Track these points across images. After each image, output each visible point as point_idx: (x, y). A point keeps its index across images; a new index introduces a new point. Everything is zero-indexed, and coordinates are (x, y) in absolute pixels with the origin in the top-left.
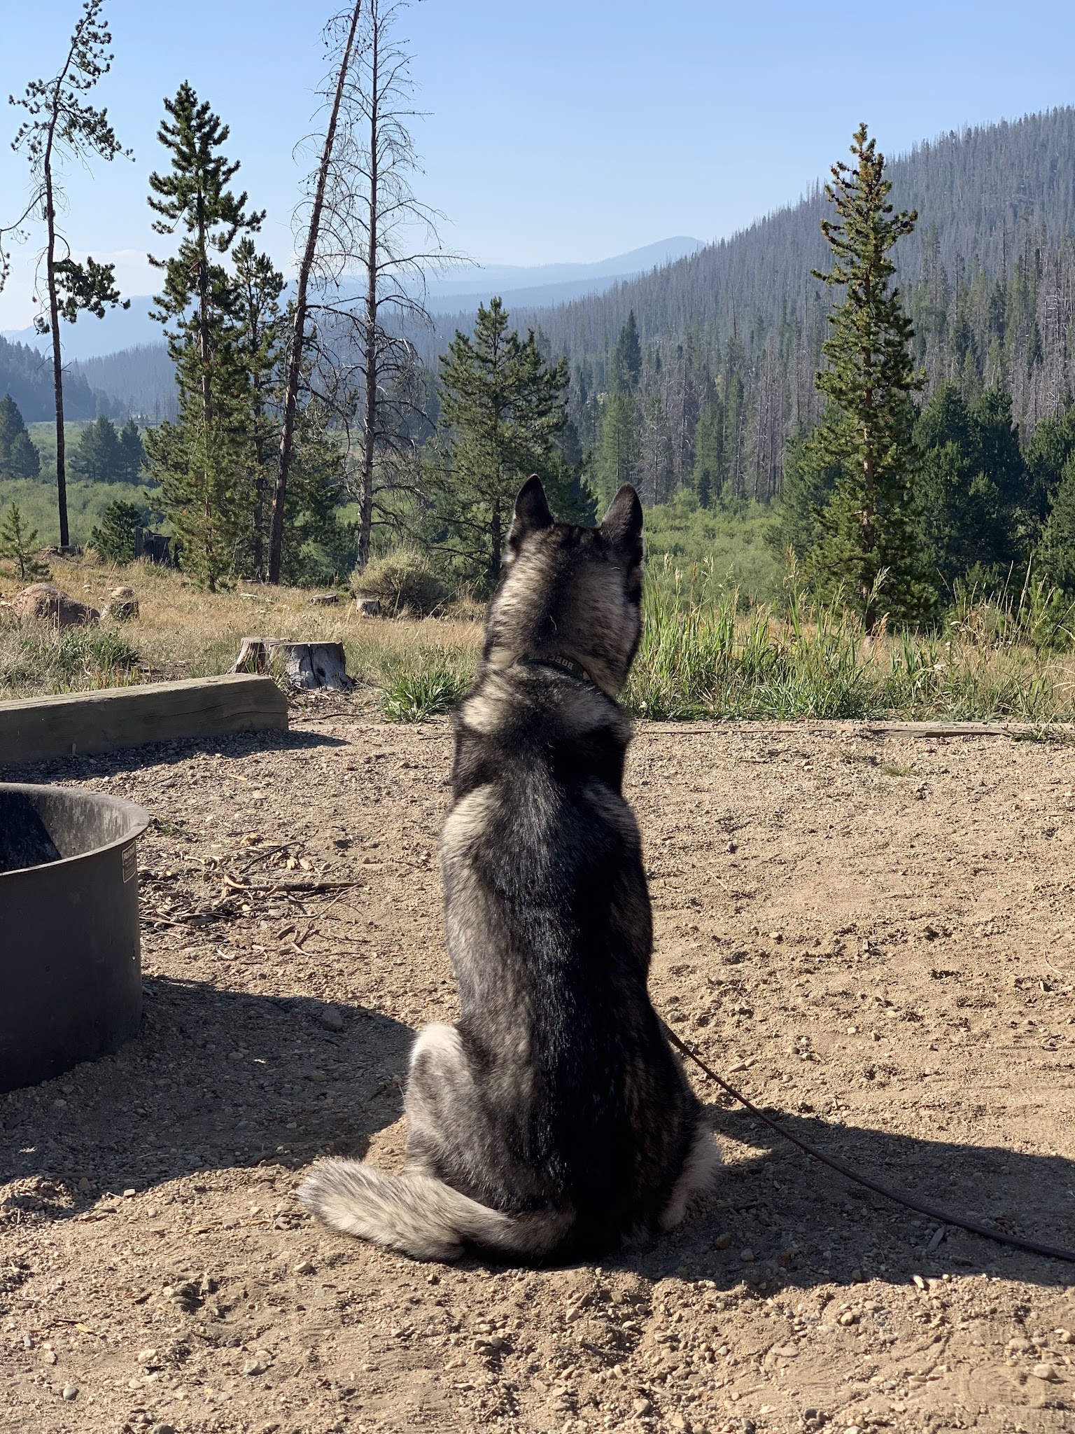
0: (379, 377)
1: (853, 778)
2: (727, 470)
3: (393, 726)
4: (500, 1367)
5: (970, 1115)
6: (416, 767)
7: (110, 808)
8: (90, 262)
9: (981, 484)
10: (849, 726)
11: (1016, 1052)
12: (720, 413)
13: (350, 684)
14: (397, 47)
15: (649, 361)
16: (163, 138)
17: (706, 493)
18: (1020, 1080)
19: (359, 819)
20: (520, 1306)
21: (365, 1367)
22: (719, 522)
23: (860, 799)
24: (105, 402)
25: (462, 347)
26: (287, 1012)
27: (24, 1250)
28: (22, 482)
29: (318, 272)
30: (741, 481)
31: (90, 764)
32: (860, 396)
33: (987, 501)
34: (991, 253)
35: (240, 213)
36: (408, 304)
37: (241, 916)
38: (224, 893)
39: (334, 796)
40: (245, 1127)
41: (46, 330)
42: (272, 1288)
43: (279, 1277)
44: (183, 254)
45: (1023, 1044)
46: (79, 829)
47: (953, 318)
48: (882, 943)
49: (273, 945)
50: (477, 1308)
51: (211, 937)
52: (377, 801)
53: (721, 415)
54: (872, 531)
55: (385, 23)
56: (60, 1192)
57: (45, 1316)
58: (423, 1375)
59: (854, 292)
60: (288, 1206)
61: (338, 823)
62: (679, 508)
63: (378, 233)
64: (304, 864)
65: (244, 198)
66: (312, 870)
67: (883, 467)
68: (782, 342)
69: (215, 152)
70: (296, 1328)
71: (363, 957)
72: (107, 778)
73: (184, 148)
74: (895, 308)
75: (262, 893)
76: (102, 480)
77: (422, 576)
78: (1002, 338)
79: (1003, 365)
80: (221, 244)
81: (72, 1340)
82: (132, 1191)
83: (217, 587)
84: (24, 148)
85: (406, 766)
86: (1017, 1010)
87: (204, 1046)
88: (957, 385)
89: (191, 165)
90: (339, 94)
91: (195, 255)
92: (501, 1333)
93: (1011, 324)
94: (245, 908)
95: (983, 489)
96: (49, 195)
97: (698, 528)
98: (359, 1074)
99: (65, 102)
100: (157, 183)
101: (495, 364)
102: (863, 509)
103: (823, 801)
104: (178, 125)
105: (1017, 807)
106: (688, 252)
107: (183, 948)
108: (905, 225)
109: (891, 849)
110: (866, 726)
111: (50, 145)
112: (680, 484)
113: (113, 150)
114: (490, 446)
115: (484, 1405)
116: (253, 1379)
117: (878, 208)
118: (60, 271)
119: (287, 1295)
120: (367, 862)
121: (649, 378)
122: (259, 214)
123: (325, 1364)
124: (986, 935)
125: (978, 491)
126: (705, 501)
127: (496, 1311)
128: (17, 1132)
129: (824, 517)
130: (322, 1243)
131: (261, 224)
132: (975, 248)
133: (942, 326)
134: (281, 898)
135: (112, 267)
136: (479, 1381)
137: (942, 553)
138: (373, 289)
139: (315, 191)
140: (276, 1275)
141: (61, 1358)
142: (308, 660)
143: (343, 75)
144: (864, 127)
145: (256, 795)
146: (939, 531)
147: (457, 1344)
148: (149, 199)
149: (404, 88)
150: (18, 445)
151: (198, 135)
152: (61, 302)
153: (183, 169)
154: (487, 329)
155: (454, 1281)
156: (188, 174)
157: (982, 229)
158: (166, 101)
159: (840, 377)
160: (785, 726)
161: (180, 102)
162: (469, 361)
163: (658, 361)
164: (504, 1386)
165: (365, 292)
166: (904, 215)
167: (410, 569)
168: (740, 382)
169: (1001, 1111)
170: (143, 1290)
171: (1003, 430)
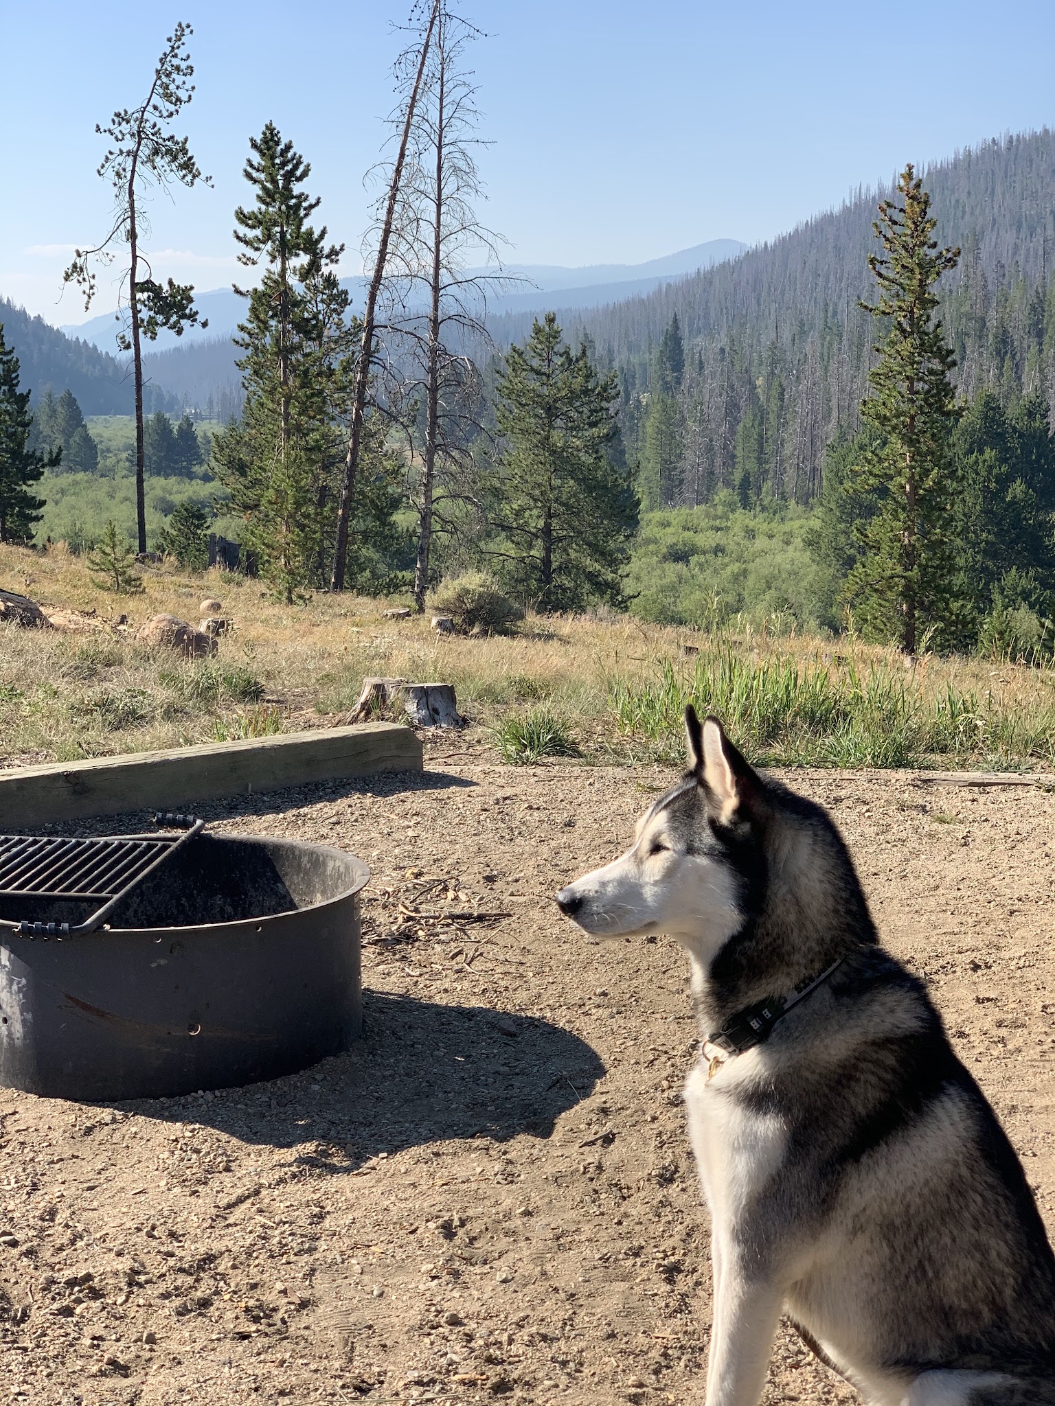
0: (440, 392)
1: (907, 825)
2: (767, 471)
3: (512, 768)
4: (675, 1282)
5: (1006, 1112)
6: (538, 809)
7: (334, 859)
8: (171, 283)
9: (1018, 490)
10: (902, 775)
11: (1042, 1063)
12: (761, 416)
13: (461, 723)
14: (462, 78)
15: (692, 363)
16: (248, 175)
17: (746, 494)
18: (1044, 1086)
19: (500, 856)
20: (683, 1241)
21: (580, 1279)
22: (758, 522)
23: (913, 845)
24: (160, 396)
25: (517, 359)
26: (470, 1020)
27: (318, 1195)
28: (80, 476)
29: (386, 294)
30: (781, 483)
31: (264, 801)
32: (903, 422)
33: (1024, 507)
34: (1031, 260)
35: (320, 246)
36: (470, 323)
37: (417, 940)
38: (400, 920)
39: (475, 835)
40: (456, 1109)
41: (128, 347)
42: (504, 1225)
43: (508, 1216)
44: (266, 284)
45: (1047, 1058)
46: (306, 873)
47: (992, 323)
48: (936, 973)
49: (447, 964)
50: (653, 1243)
51: (397, 957)
52: (512, 840)
53: (762, 418)
54: (913, 550)
55: (452, 55)
56: (332, 1154)
57: (347, 1241)
58: (622, 1286)
59: (899, 323)
60: (503, 1168)
61: (483, 860)
62: (720, 508)
63: (442, 255)
64: (462, 897)
65: (324, 232)
66: (469, 901)
67: (925, 490)
68: (823, 345)
69: (297, 188)
70: (526, 1253)
71: (522, 976)
72: (281, 815)
73: (268, 185)
74: (938, 339)
75: (431, 921)
76: (159, 474)
77: (492, 596)
78: (1041, 344)
79: (1041, 371)
80: (301, 275)
81: (371, 1257)
82: (385, 1155)
83: (294, 598)
84: (110, 174)
85: (530, 808)
86: (1043, 1030)
87: (412, 1046)
88: (995, 391)
89: (274, 201)
90: (408, 124)
91: (278, 285)
92: (672, 1259)
93: (1050, 330)
94: (420, 933)
95: (1020, 495)
96: (133, 218)
97: (737, 529)
98: (535, 1071)
99: (149, 131)
100: (242, 217)
101: (548, 376)
102: (905, 530)
103: (883, 846)
104: (263, 163)
105: (1047, 855)
106: (732, 255)
107: (377, 965)
108: (949, 260)
109: (941, 891)
110: (916, 775)
111: (133, 171)
112: (720, 484)
113: (194, 176)
114: (544, 455)
115: (667, 1306)
116: (504, 1285)
117: (923, 244)
118: (142, 291)
119: (517, 1230)
120: (512, 894)
121: (692, 380)
122: (338, 248)
123: (552, 1277)
124: (1019, 968)
125: (1015, 497)
126: (746, 503)
127: (667, 1244)
128: (289, 1109)
129: (866, 536)
130: (533, 1195)
131: (340, 257)
132: (1014, 254)
133: (981, 331)
134: (448, 925)
135: (192, 288)
136: (662, 1290)
137: (979, 557)
138: (436, 308)
139: (384, 218)
140: (505, 1216)
141: (365, 1270)
142: (424, 700)
143: (412, 107)
144: (910, 168)
145: (410, 833)
146: (977, 536)
147: (642, 1266)
148: (235, 232)
149: (469, 117)
150: (77, 439)
151: (282, 172)
152: (142, 321)
153: (267, 204)
154: (541, 343)
155: (633, 1223)
156: (271, 209)
157: (1022, 235)
158: (252, 140)
159: (884, 404)
160: (847, 774)
161: (265, 141)
162: (524, 374)
163: (701, 362)
164: (679, 1294)
165: (429, 311)
166: (948, 251)
167: (482, 589)
168: (781, 385)
169: (1029, 1109)
170: (412, 1224)
171: (1041, 438)
